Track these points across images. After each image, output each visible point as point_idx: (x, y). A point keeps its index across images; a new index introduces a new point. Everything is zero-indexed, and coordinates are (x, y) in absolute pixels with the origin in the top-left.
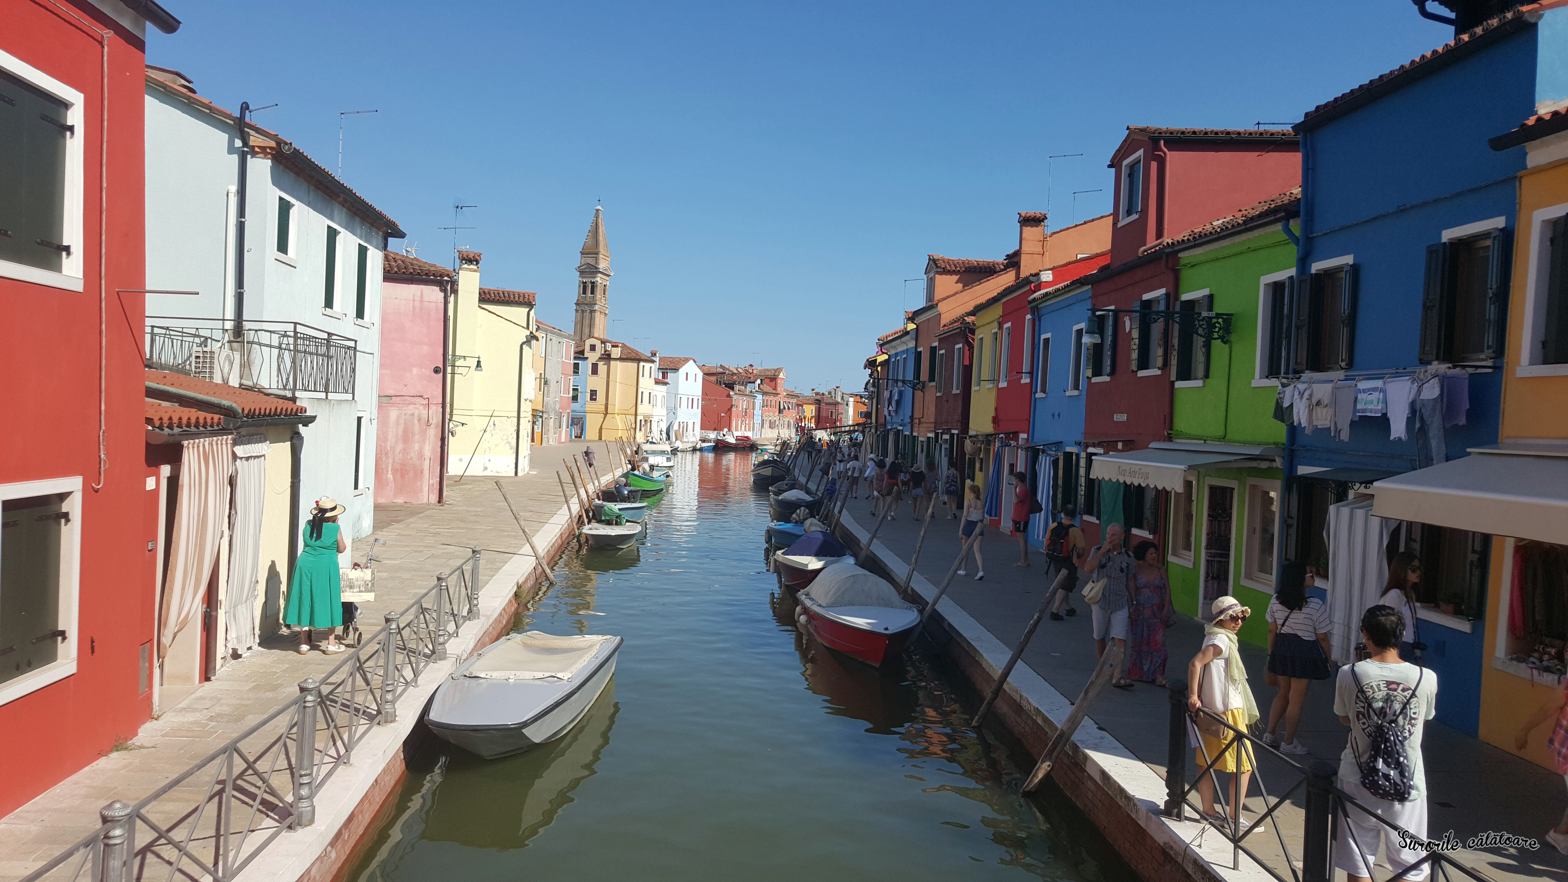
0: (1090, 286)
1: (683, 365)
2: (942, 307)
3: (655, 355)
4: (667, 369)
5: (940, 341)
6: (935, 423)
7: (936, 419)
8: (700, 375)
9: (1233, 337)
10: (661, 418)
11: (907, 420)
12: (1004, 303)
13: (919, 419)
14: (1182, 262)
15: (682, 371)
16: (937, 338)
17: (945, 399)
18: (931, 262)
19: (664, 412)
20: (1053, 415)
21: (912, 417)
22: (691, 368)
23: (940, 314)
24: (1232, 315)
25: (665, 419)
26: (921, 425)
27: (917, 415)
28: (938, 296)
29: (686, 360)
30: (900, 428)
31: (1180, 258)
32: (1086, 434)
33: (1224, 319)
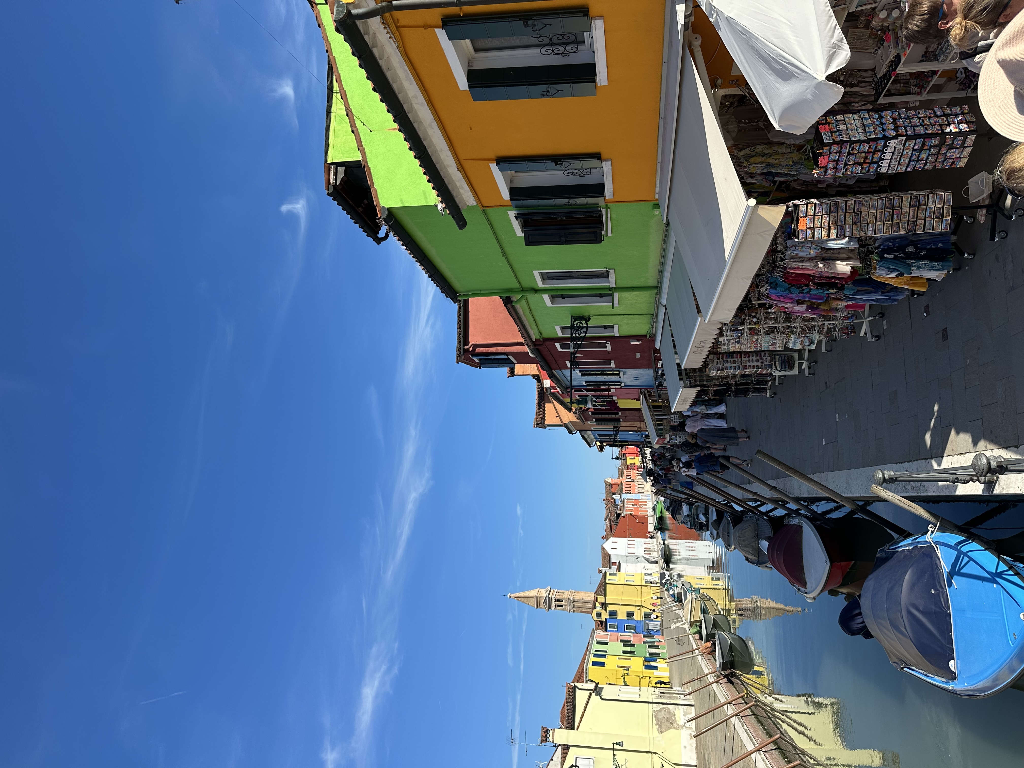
0: (553, 371)
1: (607, 552)
2: (566, 420)
3: (601, 570)
4: (610, 563)
5: (587, 420)
6: (640, 421)
7: (638, 421)
8: (612, 539)
9: (586, 314)
10: (642, 568)
11: (639, 433)
12: (563, 398)
13: (638, 428)
14: (538, 337)
15: (610, 552)
16: (585, 422)
17: (624, 418)
18: (538, 426)
19: (639, 565)
20: (636, 380)
21: (636, 431)
22: (608, 545)
23: (570, 422)
24: (572, 317)
25: (643, 565)
26: (642, 427)
27: (635, 429)
28: (560, 423)
29: (603, 549)
30: (644, 436)
31: (536, 339)
32: (648, 367)
33: (575, 321)
